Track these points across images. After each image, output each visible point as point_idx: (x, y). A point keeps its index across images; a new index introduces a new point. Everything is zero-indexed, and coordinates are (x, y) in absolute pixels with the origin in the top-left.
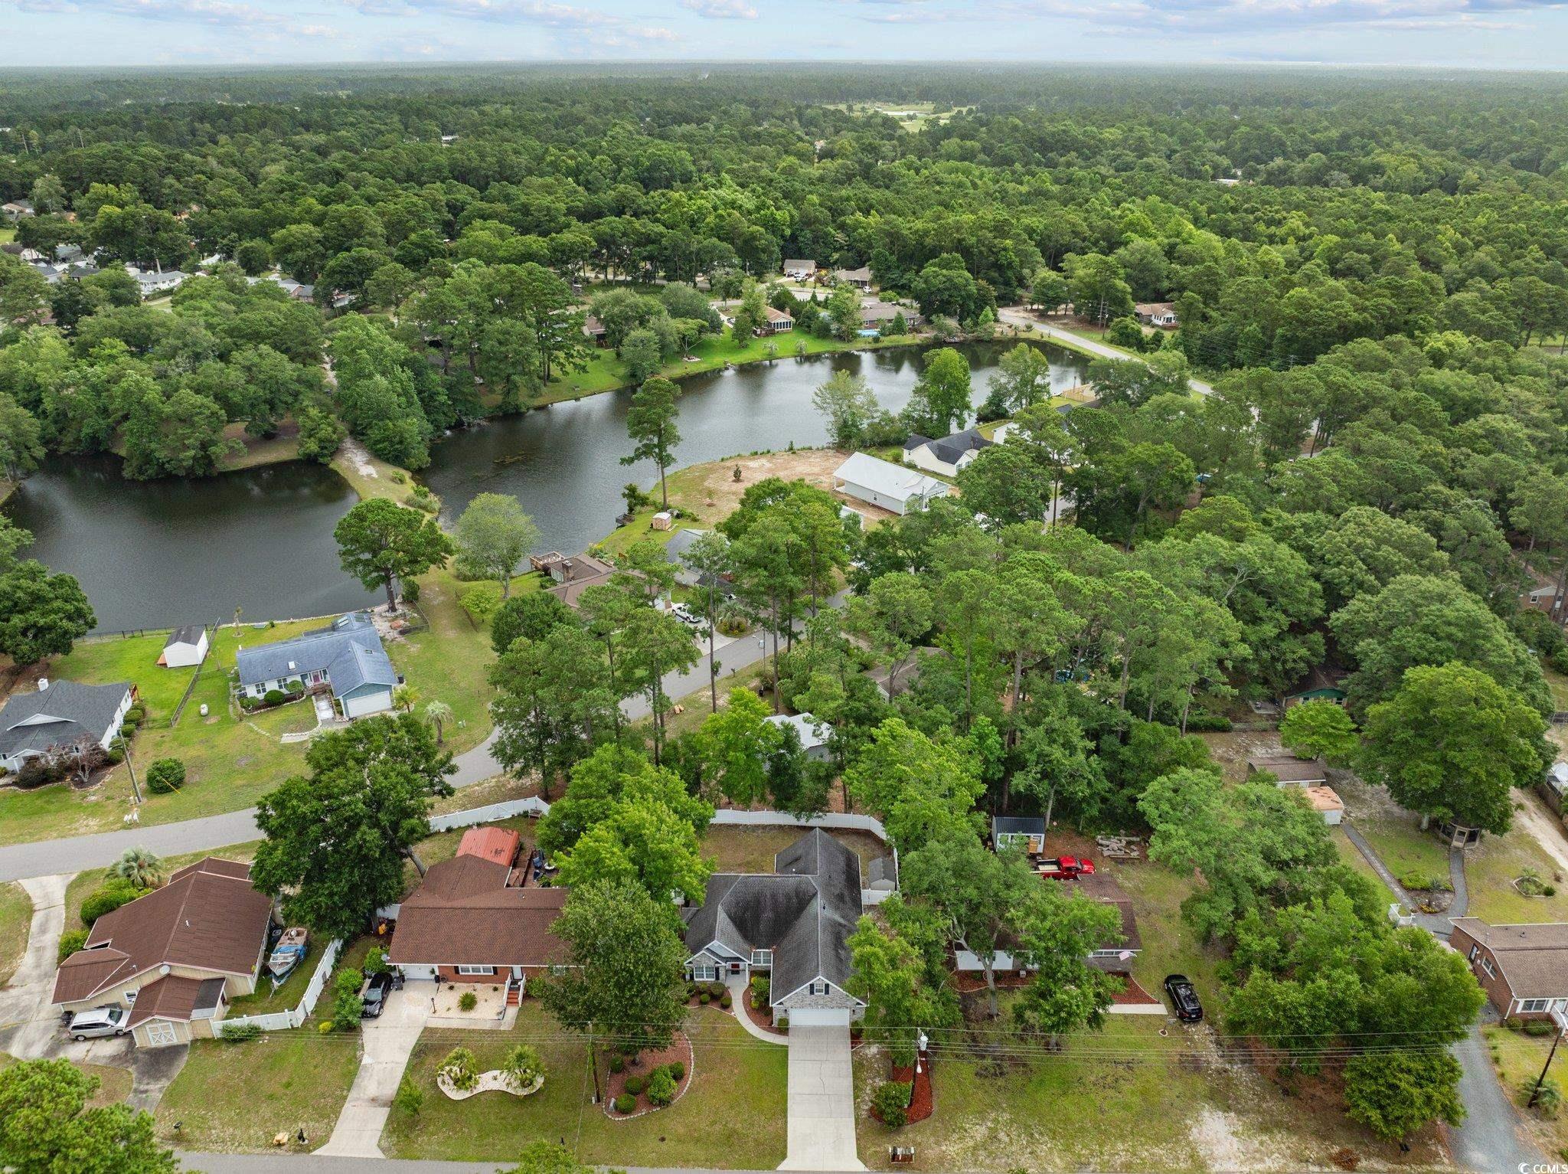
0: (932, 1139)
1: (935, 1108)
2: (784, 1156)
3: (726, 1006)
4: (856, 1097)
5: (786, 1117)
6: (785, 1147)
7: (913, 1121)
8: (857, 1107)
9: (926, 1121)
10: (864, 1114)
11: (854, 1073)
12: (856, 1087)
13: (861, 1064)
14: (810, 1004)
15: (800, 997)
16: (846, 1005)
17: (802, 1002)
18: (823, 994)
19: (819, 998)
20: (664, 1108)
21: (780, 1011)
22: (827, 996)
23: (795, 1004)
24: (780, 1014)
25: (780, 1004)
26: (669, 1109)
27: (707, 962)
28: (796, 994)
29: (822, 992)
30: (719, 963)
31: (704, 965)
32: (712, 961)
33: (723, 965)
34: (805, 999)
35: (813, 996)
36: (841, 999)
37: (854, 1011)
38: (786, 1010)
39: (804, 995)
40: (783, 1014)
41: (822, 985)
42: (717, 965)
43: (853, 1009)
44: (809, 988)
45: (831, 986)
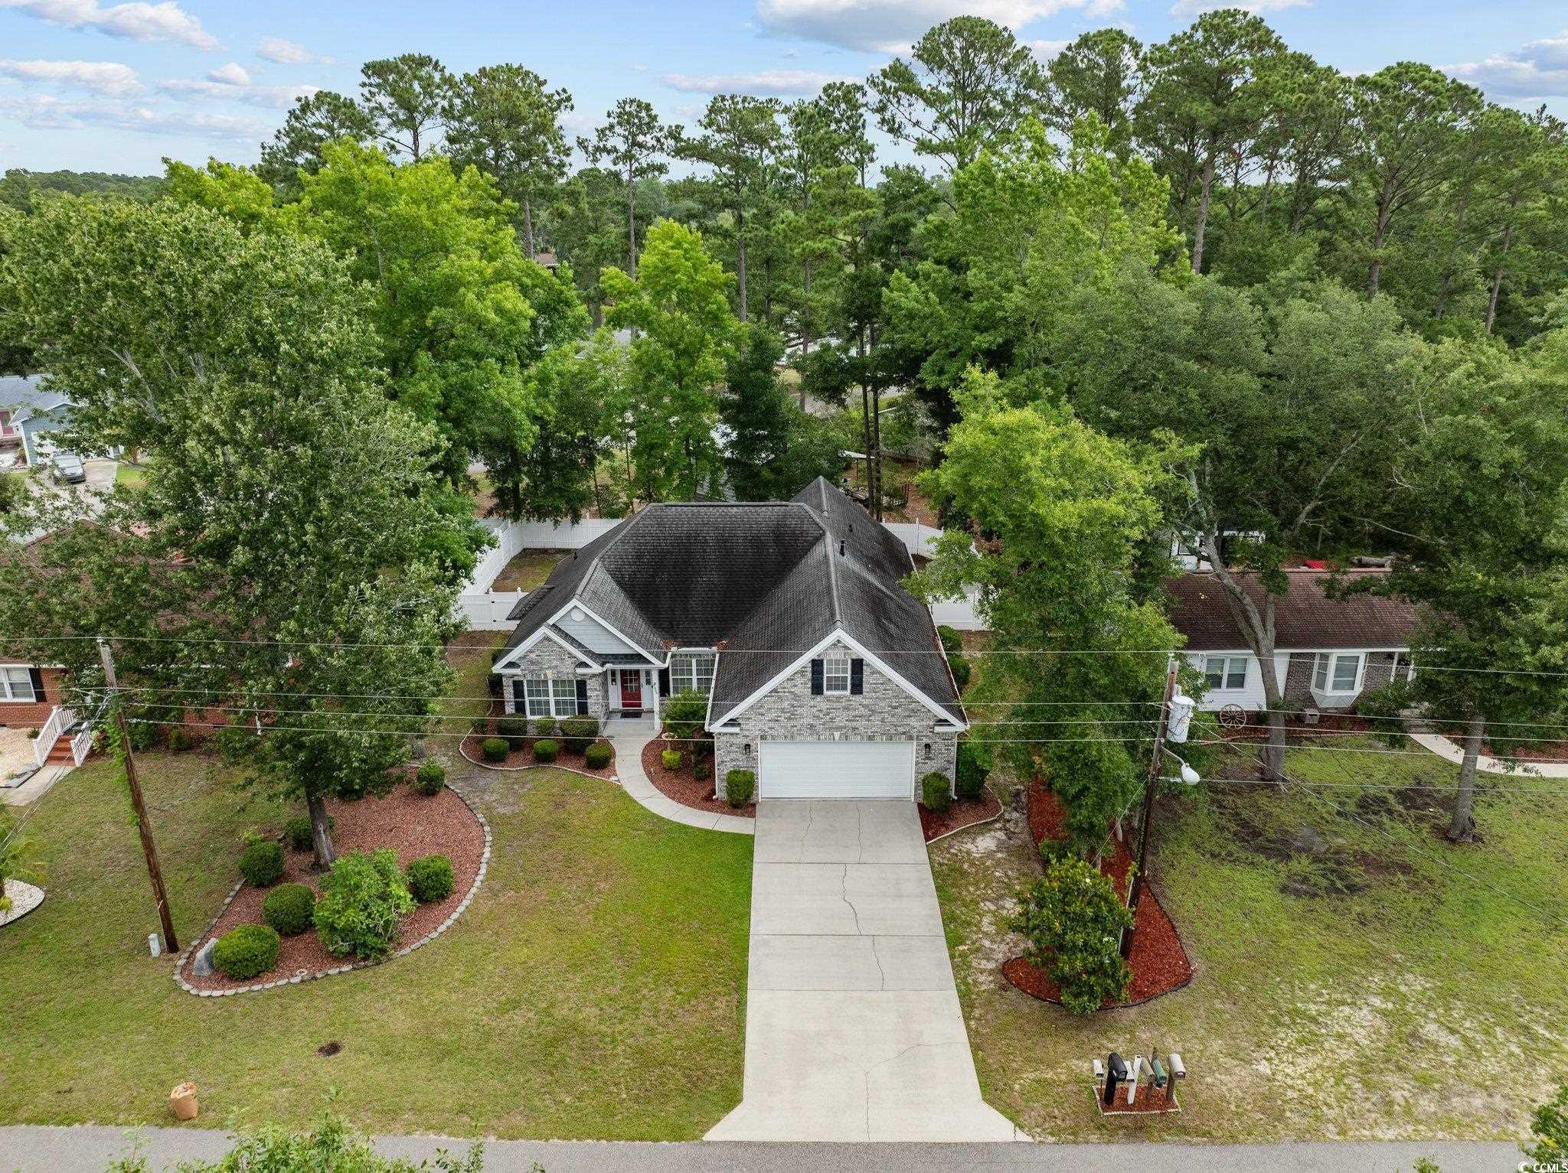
0: (1216, 1045)
1: (1198, 965)
2: (732, 1098)
3: (601, 763)
4: (953, 941)
5: (740, 989)
6: (738, 1071)
7: (1142, 996)
8: (960, 966)
9: (1180, 997)
10: (986, 982)
11: (939, 889)
13: (958, 873)
14: (812, 726)
15: (786, 704)
16: (907, 729)
17: (789, 719)
18: (848, 692)
19: (835, 705)
20: (366, 966)
21: (734, 748)
22: (857, 698)
23: (771, 724)
24: (733, 756)
25: (733, 723)
26: (380, 969)
27: (555, 663)
28: (775, 691)
29: (844, 688)
30: (586, 665)
31: (549, 672)
32: (569, 661)
33: (596, 668)
34: (799, 710)
35: (819, 698)
36: (895, 708)
37: (927, 746)
38: (748, 746)
39: (796, 695)
40: (741, 757)
41: (845, 662)
42: (580, 671)
43: (925, 741)
44: (809, 675)
45: (868, 665)
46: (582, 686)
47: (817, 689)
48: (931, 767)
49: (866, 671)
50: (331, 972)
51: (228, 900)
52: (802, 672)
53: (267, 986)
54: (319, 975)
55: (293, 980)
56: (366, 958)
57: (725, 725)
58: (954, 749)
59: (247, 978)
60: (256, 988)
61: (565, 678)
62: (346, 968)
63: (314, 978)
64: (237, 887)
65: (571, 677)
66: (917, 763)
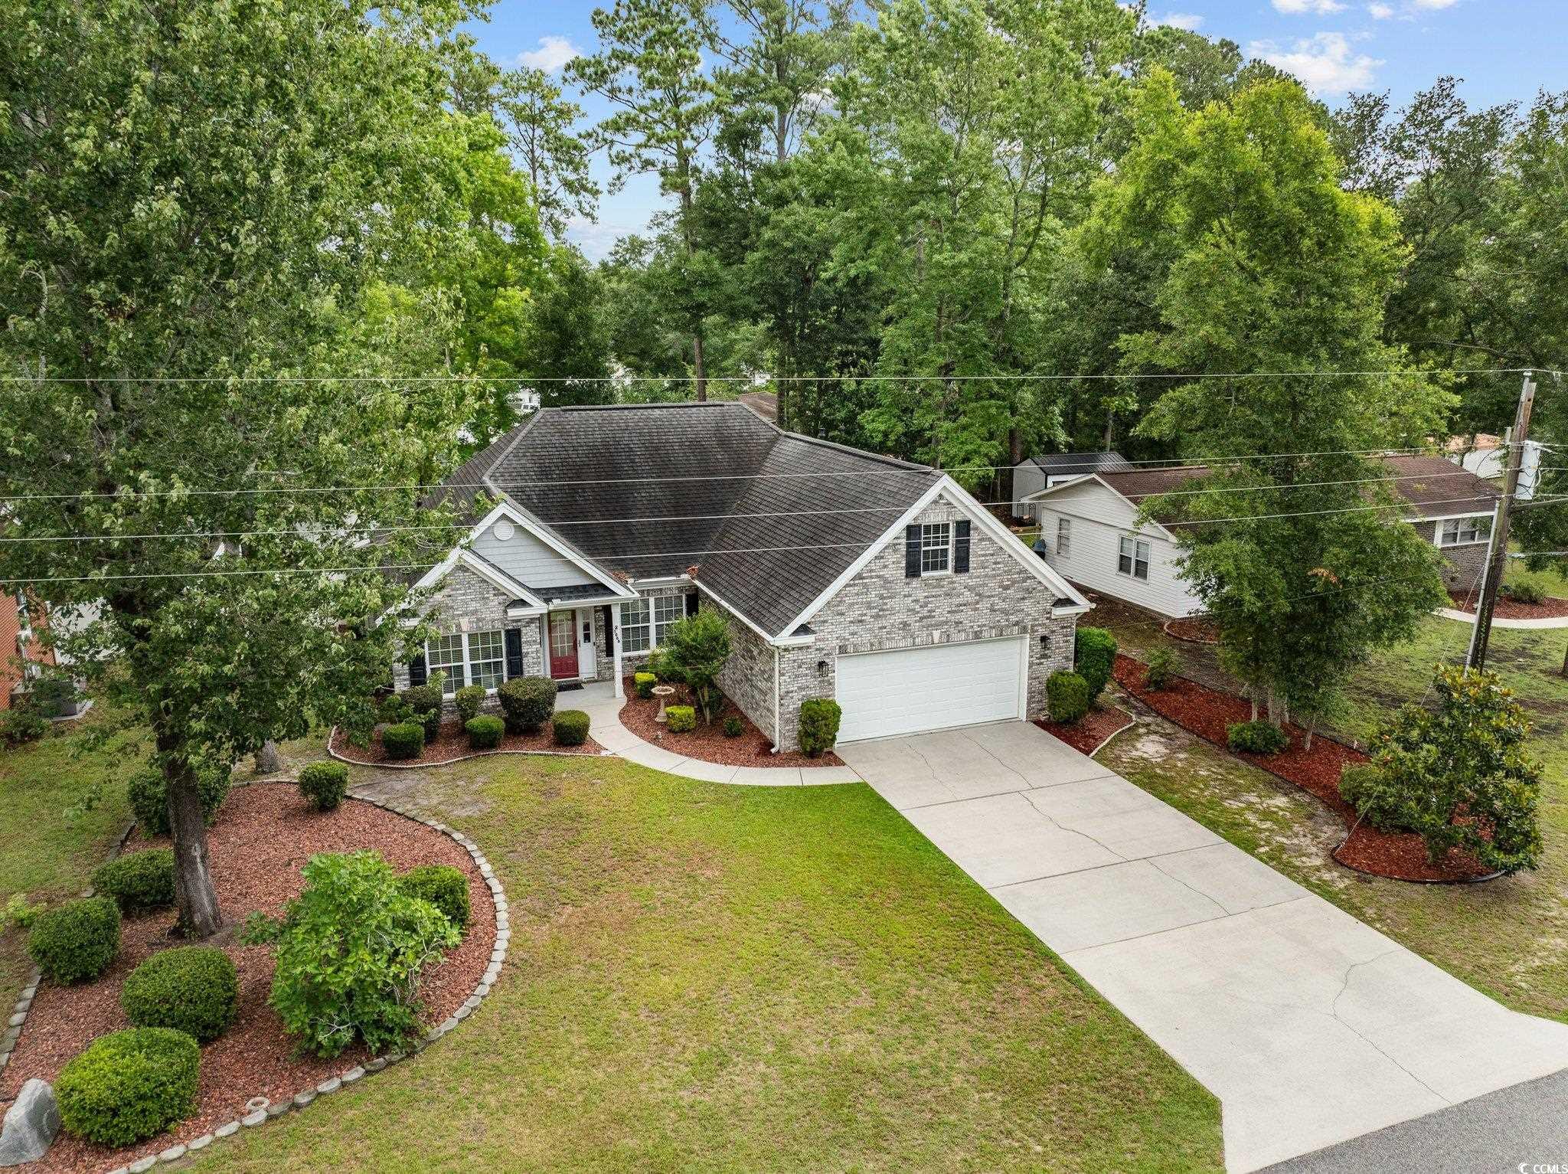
12: (1212, 824)
14: (905, 625)
15: (872, 596)
16: (1021, 616)
17: (877, 617)
18: (950, 571)
19: (934, 592)
20: (390, 1064)
21: (803, 670)
22: (963, 578)
23: (854, 628)
24: (802, 681)
25: (804, 629)
26: (420, 1062)
27: (473, 606)
28: (859, 576)
29: (944, 566)
30: (522, 603)
31: (465, 623)
32: (495, 602)
33: (538, 607)
34: (890, 603)
35: (915, 583)
36: (1006, 588)
37: (1044, 639)
38: (821, 664)
39: (886, 581)
40: (812, 682)
41: (946, 527)
42: (514, 613)
43: (1041, 631)
44: (903, 549)
45: (976, 529)
46: (514, 637)
47: (912, 571)
48: (1048, 669)
49: (974, 537)
50: (323, 1087)
51: (17, 1018)
52: (893, 546)
53: (197, 1144)
54: (302, 1099)
55: (249, 1121)
56: (385, 1048)
57: (796, 633)
58: (1072, 639)
59: (142, 1140)
60: (173, 1152)
61: (488, 628)
62: (354, 1074)
63: (297, 1107)
64: (29, 993)
65: (498, 625)
66: (1031, 665)
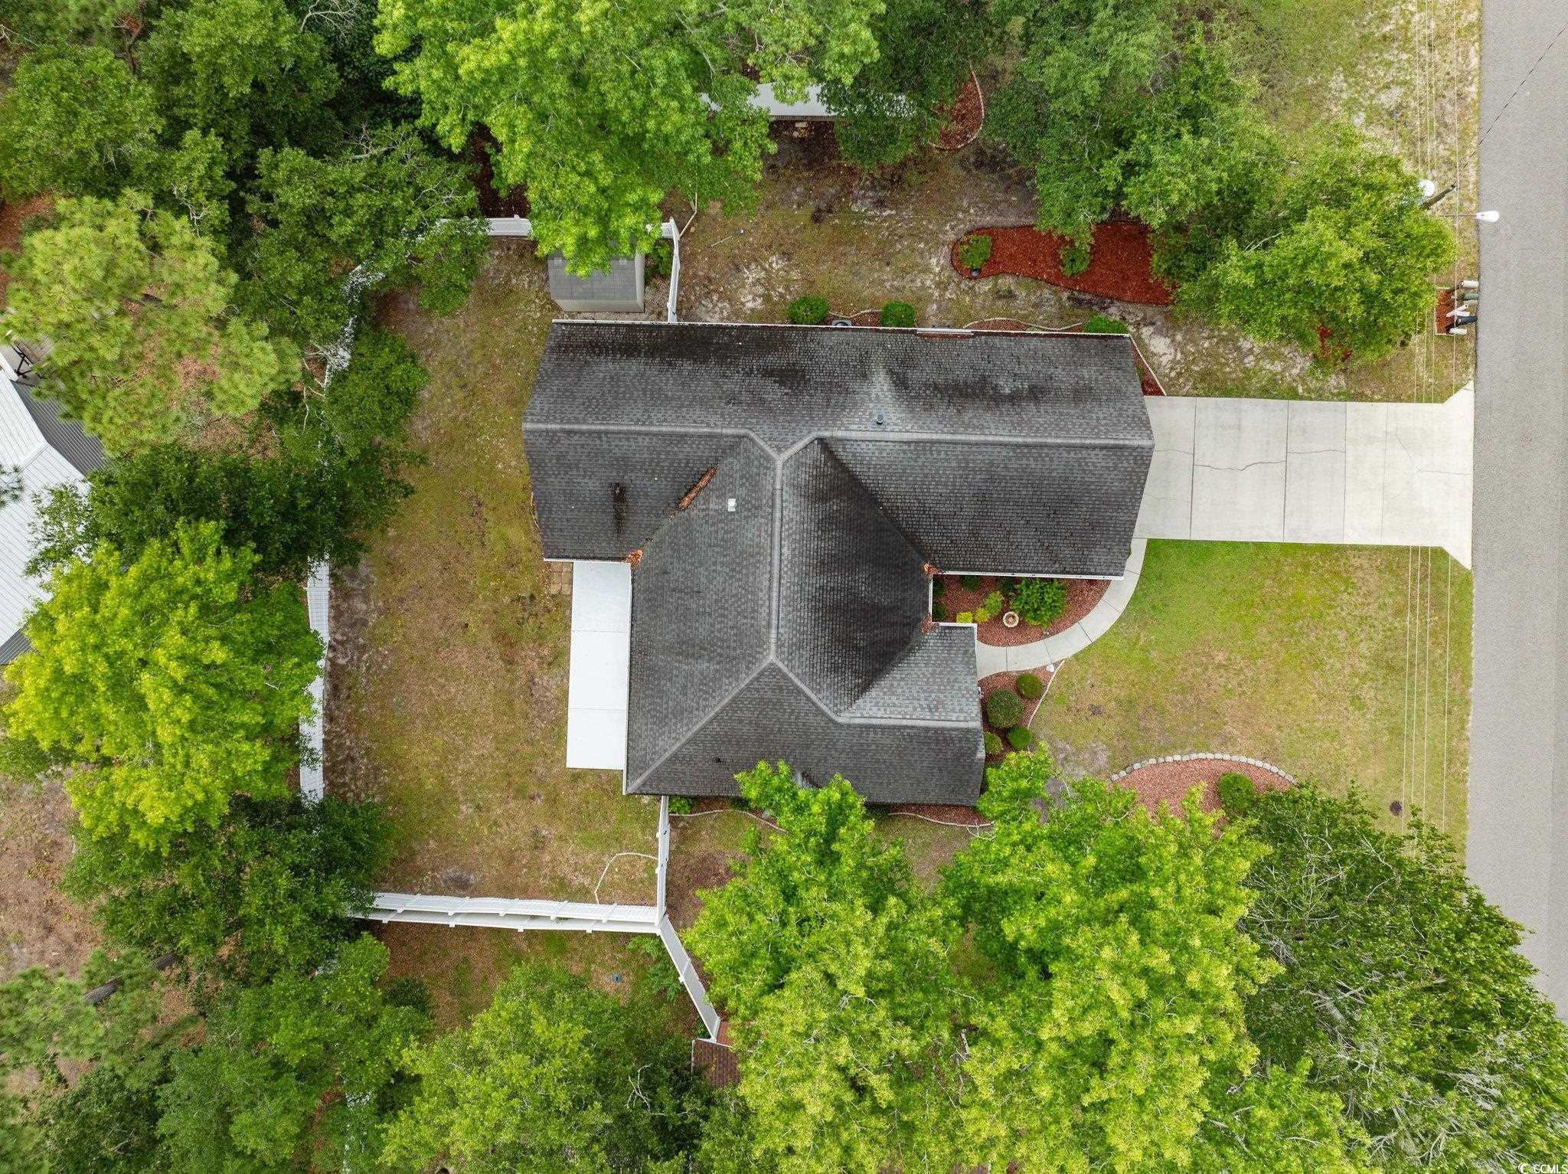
2: (1440, 553)
5: (1342, 549)
12: (1266, 393)
13: (1205, 376)
